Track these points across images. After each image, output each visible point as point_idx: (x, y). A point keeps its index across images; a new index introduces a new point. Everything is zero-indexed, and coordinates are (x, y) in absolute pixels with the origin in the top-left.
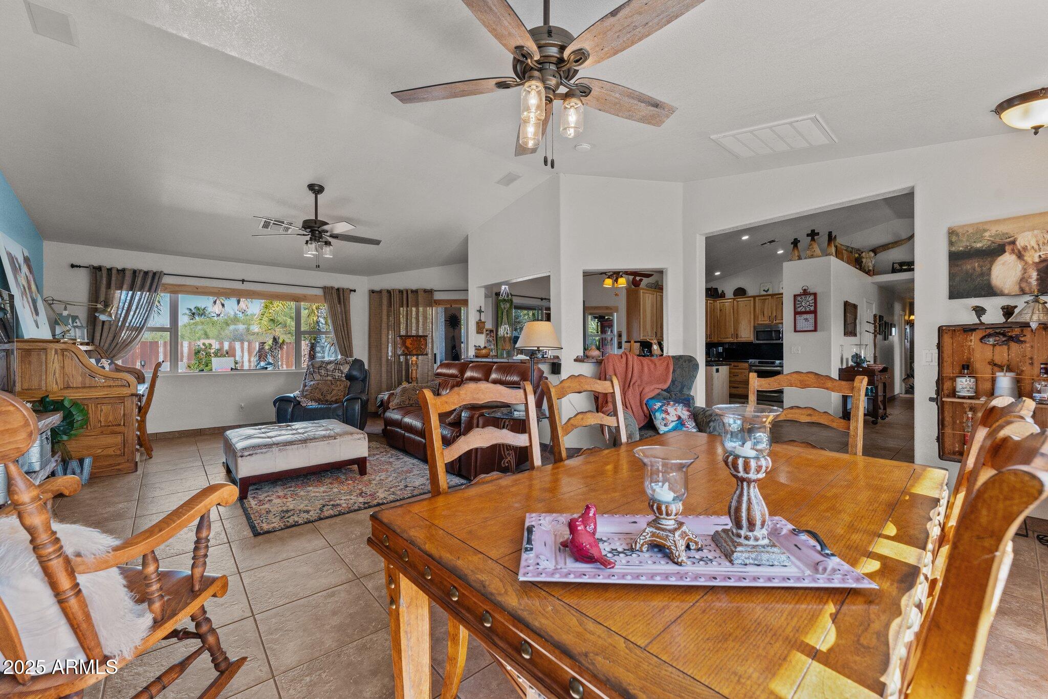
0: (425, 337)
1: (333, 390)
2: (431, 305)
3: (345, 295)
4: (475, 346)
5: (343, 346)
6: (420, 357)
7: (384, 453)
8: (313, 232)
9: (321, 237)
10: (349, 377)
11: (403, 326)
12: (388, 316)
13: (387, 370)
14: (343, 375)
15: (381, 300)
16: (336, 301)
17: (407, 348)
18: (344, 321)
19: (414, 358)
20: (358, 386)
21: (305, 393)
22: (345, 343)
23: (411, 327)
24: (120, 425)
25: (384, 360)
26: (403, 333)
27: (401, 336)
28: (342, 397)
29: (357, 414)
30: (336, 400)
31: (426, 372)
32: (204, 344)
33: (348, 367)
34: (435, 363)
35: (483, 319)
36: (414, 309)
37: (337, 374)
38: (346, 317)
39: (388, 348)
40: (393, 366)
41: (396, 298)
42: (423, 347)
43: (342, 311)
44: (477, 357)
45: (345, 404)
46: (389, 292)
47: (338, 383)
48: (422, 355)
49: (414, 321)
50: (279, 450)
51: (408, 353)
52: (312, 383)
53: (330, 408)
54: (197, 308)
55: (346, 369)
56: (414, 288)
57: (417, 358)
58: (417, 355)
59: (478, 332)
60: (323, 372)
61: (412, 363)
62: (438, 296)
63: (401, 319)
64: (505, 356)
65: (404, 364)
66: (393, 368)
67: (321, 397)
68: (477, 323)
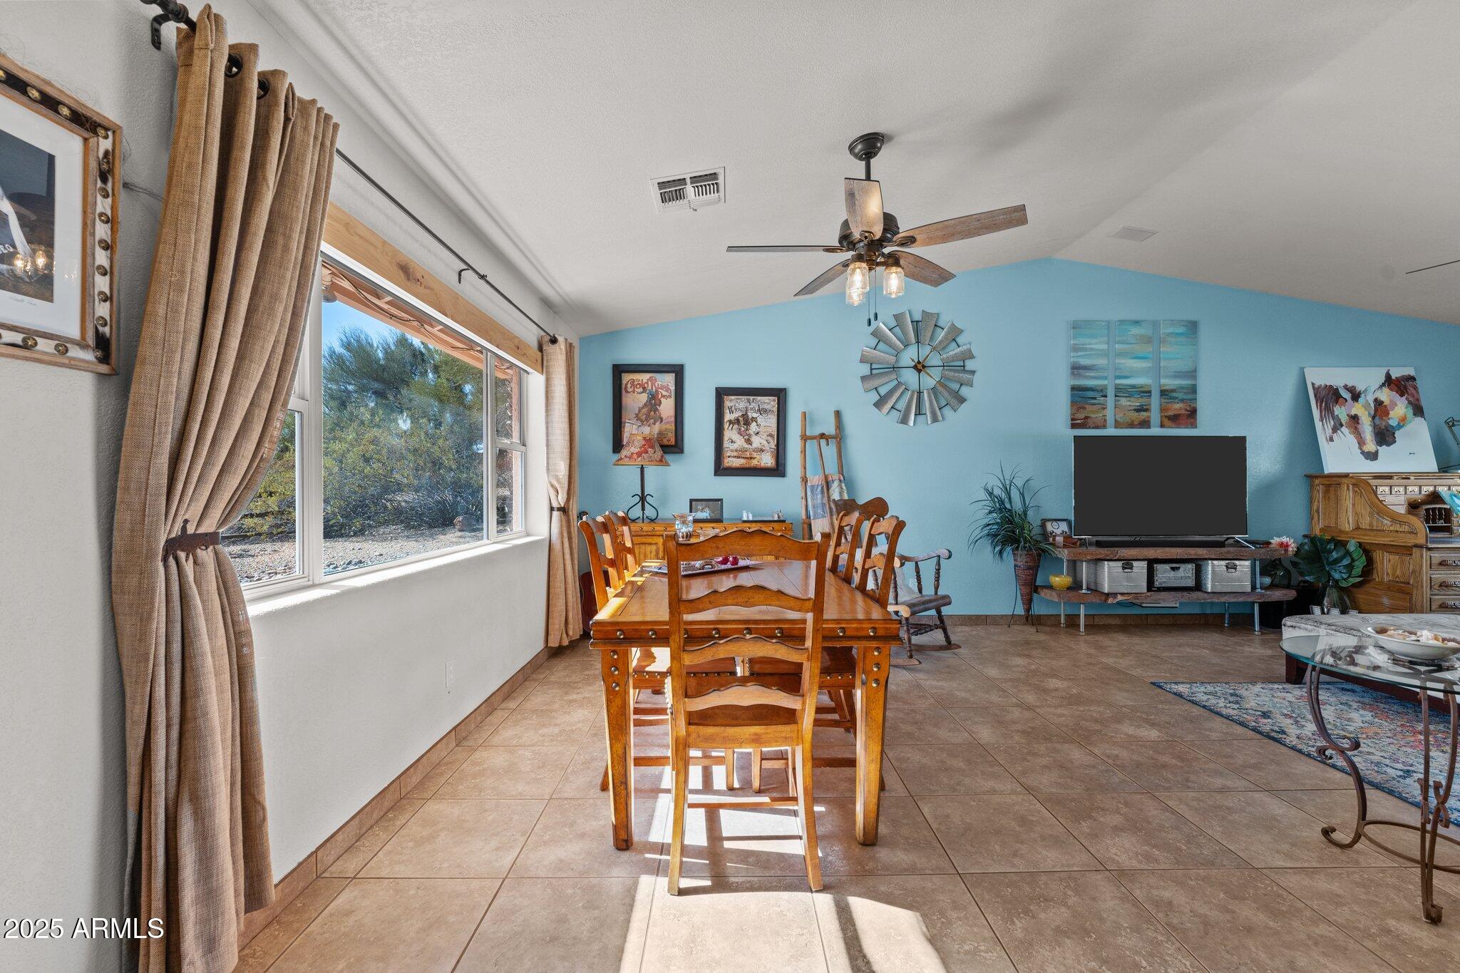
24: (1408, 584)
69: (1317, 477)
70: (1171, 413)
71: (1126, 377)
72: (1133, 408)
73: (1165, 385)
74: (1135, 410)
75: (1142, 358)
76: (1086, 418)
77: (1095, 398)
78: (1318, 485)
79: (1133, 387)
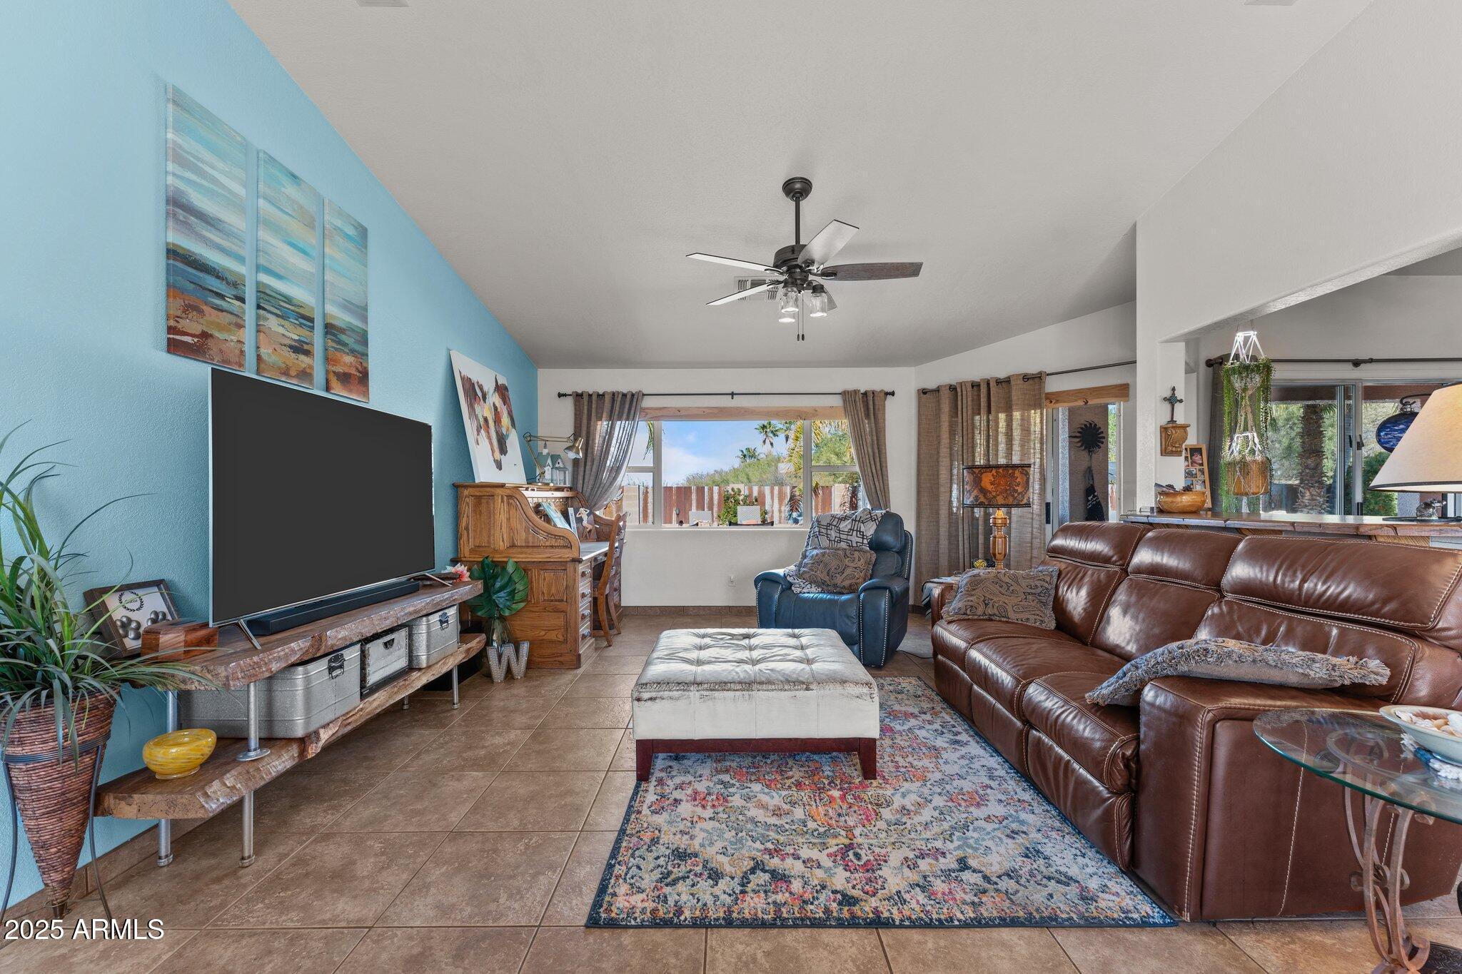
0: (1024, 467)
1: (847, 566)
2: (1037, 405)
3: (877, 403)
4: (1157, 485)
5: (873, 490)
6: (1014, 511)
7: (928, 717)
8: (790, 271)
9: (805, 279)
10: (877, 546)
11: (980, 450)
12: (952, 433)
13: (949, 532)
14: (865, 541)
15: (939, 405)
16: (862, 414)
17: (983, 491)
18: (876, 446)
19: (1000, 513)
20: (890, 562)
21: (802, 569)
22: (877, 484)
23: (997, 450)
24: (563, 601)
25: (944, 512)
26: (980, 461)
27: (971, 468)
28: (860, 580)
29: (882, 618)
30: (851, 586)
31: (1028, 540)
32: (733, 489)
33: (875, 527)
34: (1048, 522)
35: (1180, 419)
36: (1002, 416)
37: (855, 539)
38: (877, 440)
39: (951, 491)
40: (960, 526)
41: (967, 399)
42: (1019, 489)
43: (871, 431)
44: (1161, 511)
45: (862, 596)
46: (953, 388)
47: (856, 554)
48: (1018, 506)
49: (1002, 438)
50: (702, 697)
51: (987, 503)
52: (815, 552)
53: (837, 601)
54: (748, 449)
55: (870, 529)
56: (1002, 375)
57: (1009, 514)
58: (1009, 506)
59: (1165, 452)
60: (833, 534)
61: (995, 524)
62: (1053, 385)
63: (977, 437)
64: (1245, 510)
65: (981, 522)
66: (960, 530)
67: (827, 579)
68: (1164, 430)
69: (466, 487)
70: (339, 369)
71: (279, 277)
72: (288, 342)
73: (332, 316)
74: (291, 347)
75: (305, 253)
76: (205, 335)
77: (222, 297)
78: (467, 497)
79: (289, 300)
